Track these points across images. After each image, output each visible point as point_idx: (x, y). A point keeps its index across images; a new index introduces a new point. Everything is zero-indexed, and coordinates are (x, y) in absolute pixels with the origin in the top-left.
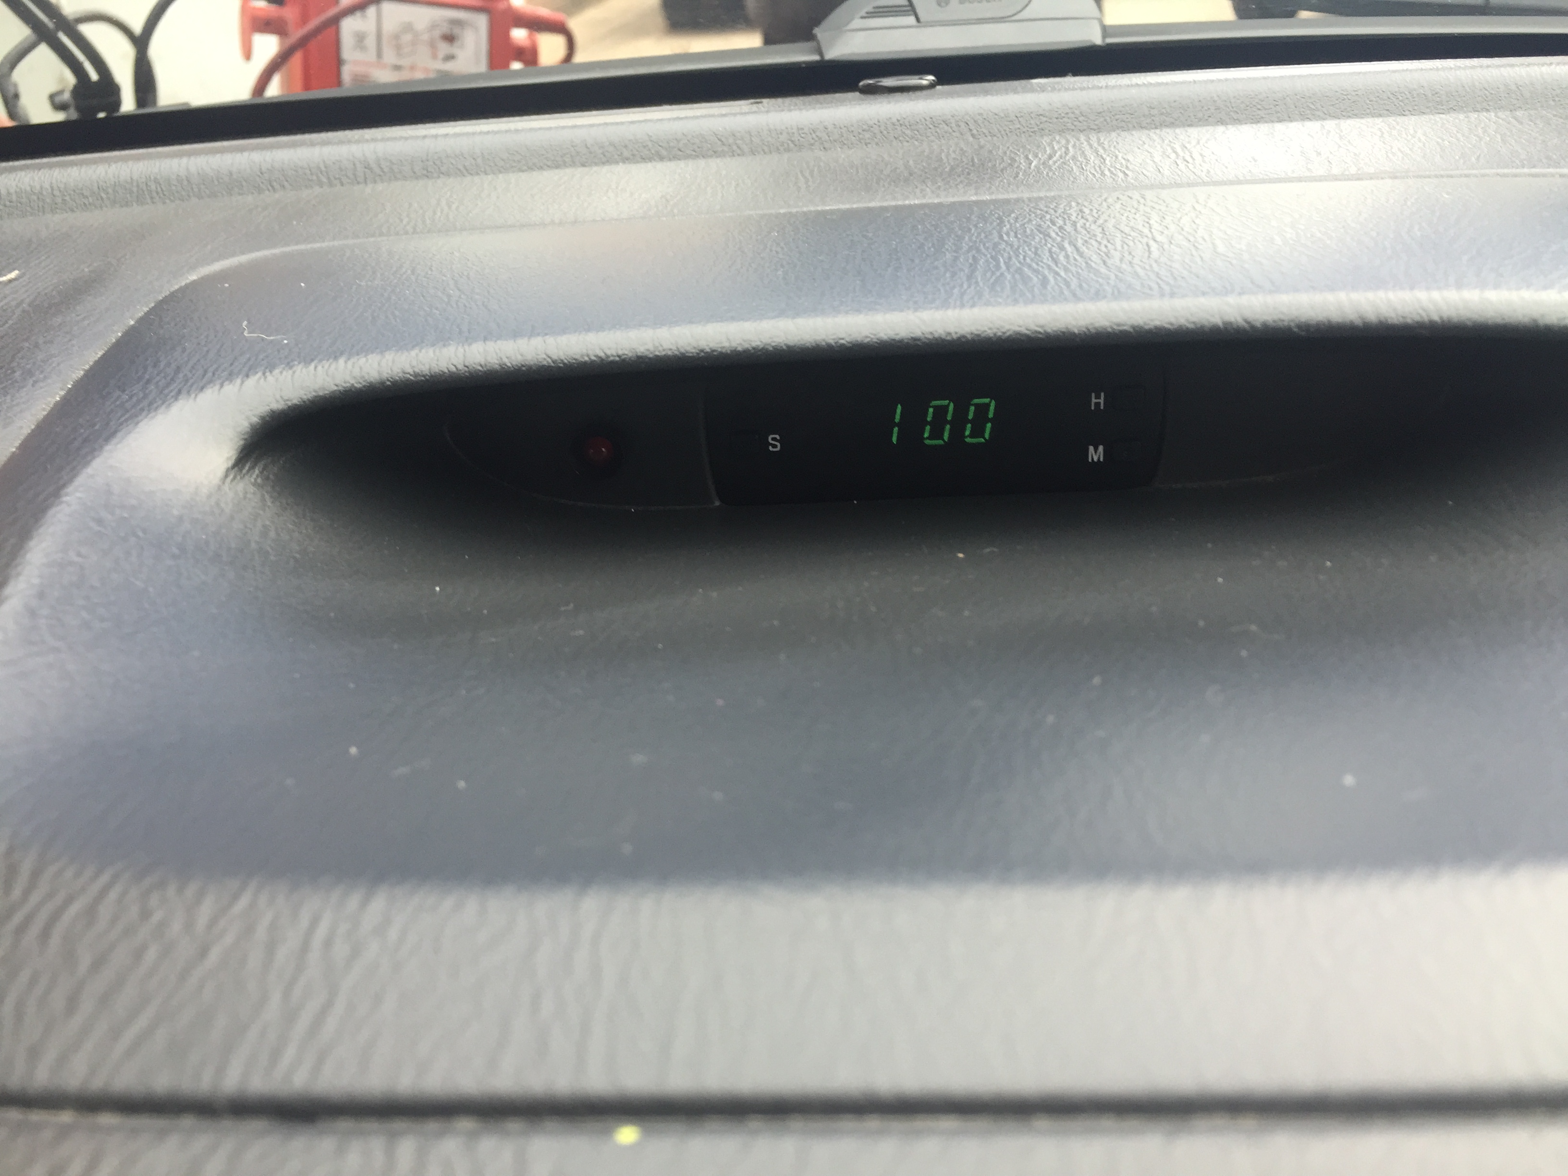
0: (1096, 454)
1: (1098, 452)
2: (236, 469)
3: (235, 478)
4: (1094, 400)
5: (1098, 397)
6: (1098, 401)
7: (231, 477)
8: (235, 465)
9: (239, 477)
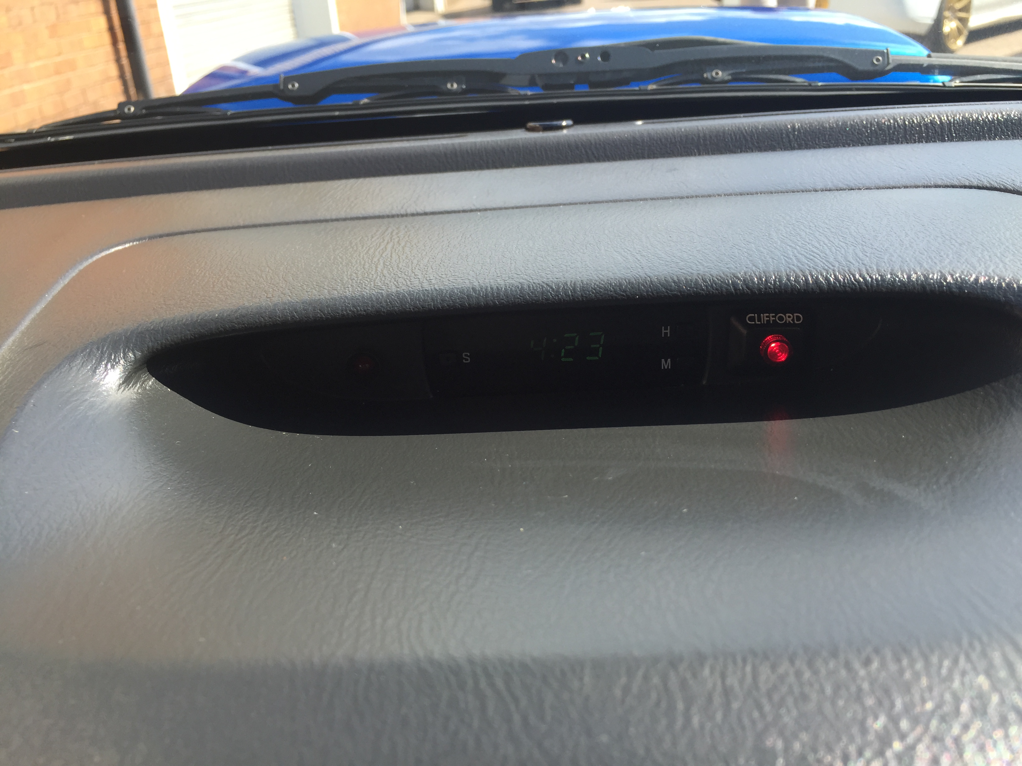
0: (666, 364)
1: (668, 362)
2: (125, 384)
3: (124, 389)
4: (663, 331)
5: (666, 329)
6: (666, 331)
7: (123, 388)
8: (123, 383)
9: (127, 389)
